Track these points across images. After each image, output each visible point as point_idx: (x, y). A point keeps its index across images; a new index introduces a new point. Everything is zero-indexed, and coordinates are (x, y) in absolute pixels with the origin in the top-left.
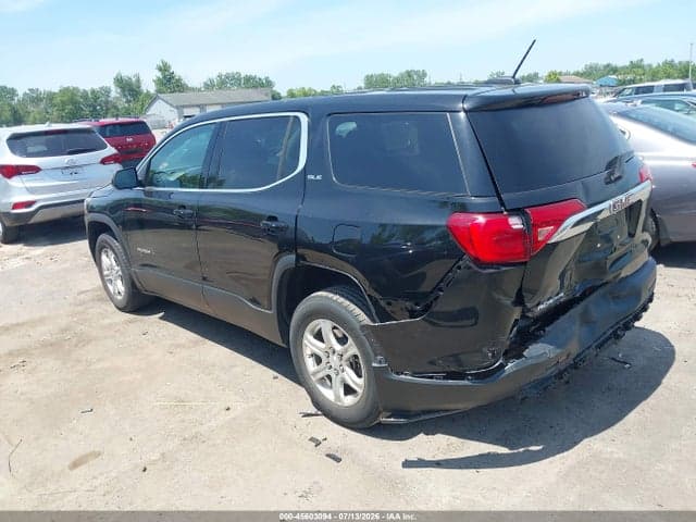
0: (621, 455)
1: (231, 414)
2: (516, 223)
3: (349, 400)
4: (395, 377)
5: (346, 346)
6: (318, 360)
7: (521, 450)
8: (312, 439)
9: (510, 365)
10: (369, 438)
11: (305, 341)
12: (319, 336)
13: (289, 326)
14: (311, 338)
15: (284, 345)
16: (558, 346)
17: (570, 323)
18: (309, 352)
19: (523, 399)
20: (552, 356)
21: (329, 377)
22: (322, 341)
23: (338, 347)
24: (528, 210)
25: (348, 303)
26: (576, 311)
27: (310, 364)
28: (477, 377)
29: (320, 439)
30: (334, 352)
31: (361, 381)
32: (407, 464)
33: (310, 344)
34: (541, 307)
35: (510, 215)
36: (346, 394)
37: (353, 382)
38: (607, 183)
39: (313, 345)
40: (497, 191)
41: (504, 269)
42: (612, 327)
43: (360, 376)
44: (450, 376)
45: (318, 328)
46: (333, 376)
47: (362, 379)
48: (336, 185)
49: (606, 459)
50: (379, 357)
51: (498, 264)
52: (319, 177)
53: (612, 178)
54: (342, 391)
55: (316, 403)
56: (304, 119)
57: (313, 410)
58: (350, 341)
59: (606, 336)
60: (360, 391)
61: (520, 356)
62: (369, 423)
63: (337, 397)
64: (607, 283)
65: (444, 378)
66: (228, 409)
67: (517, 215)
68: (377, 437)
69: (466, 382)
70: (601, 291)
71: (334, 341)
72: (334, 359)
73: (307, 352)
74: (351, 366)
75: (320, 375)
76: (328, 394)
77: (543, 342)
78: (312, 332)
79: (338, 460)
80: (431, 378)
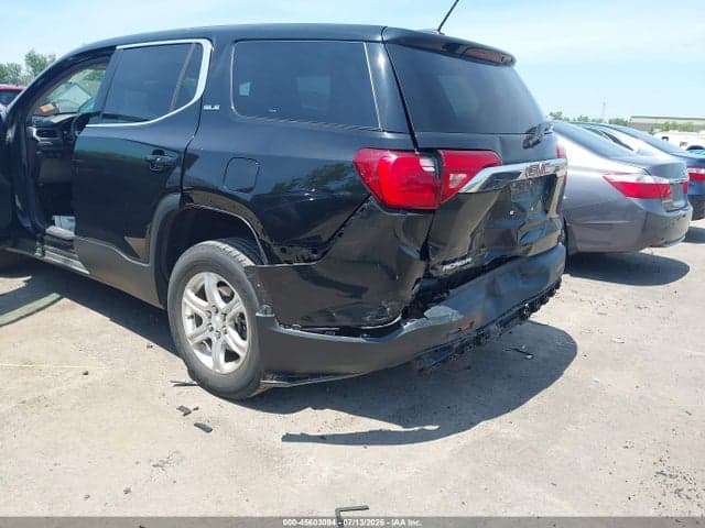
0: (518, 436)
1: (89, 379)
2: (427, 165)
3: (230, 367)
4: (282, 330)
5: (231, 303)
6: (198, 321)
7: (416, 428)
8: (181, 408)
9: (409, 324)
10: (248, 410)
11: (185, 299)
12: (202, 294)
13: (168, 283)
14: (192, 295)
15: (161, 307)
16: (461, 313)
17: (475, 291)
18: (189, 313)
19: (421, 370)
20: (454, 320)
21: (209, 341)
22: (205, 299)
23: (222, 305)
24: (441, 152)
25: (237, 252)
26: (484, 279)
27: (189, 326)
28: (373, 334)
29: (191, 408)
30: (217, 312)
31: (244, 344)
32: (288, 438)
33: (190, 303)
34: (448, 267)
35: (422, 156)
36: (227, 360)
37: (237, 345)
38: (525, 148)
39: (194, 303)
40: (410, 129)
41: (409, 214)
42: (518, 305)
43: (244, 338)
44: (344, 331)
45: (201, 284)
46: (214, 339)
47: (247, 342)
48: (235, 115)
49: (502, 439)
50: (265, 306)
51: (404, 209)
52: (216, 108)
53: (531, 142)
54: (222, 357)
55: (192, 373)
56: (207, 47)
57: (188, 379)
58: (237, 296)
59: (510, 314)
60: (242, 354)
61: (420, 315)
62: (250, 393)
63: (217, 364)
64: (516, 257)
65: (338, 334)
66: (86, 374)
67: (429, 157)
68: (258, 409)
69: (360, 340)
70: (509, 266)
71: (218, 298)
72: (217, 318)
73: (187, 312)
74: (236, 327)
75: (199, 339)
76: (206, 361)
77: (446, 305)
78: (193, 289)
79: (209, 430)
80: (323, 332)
